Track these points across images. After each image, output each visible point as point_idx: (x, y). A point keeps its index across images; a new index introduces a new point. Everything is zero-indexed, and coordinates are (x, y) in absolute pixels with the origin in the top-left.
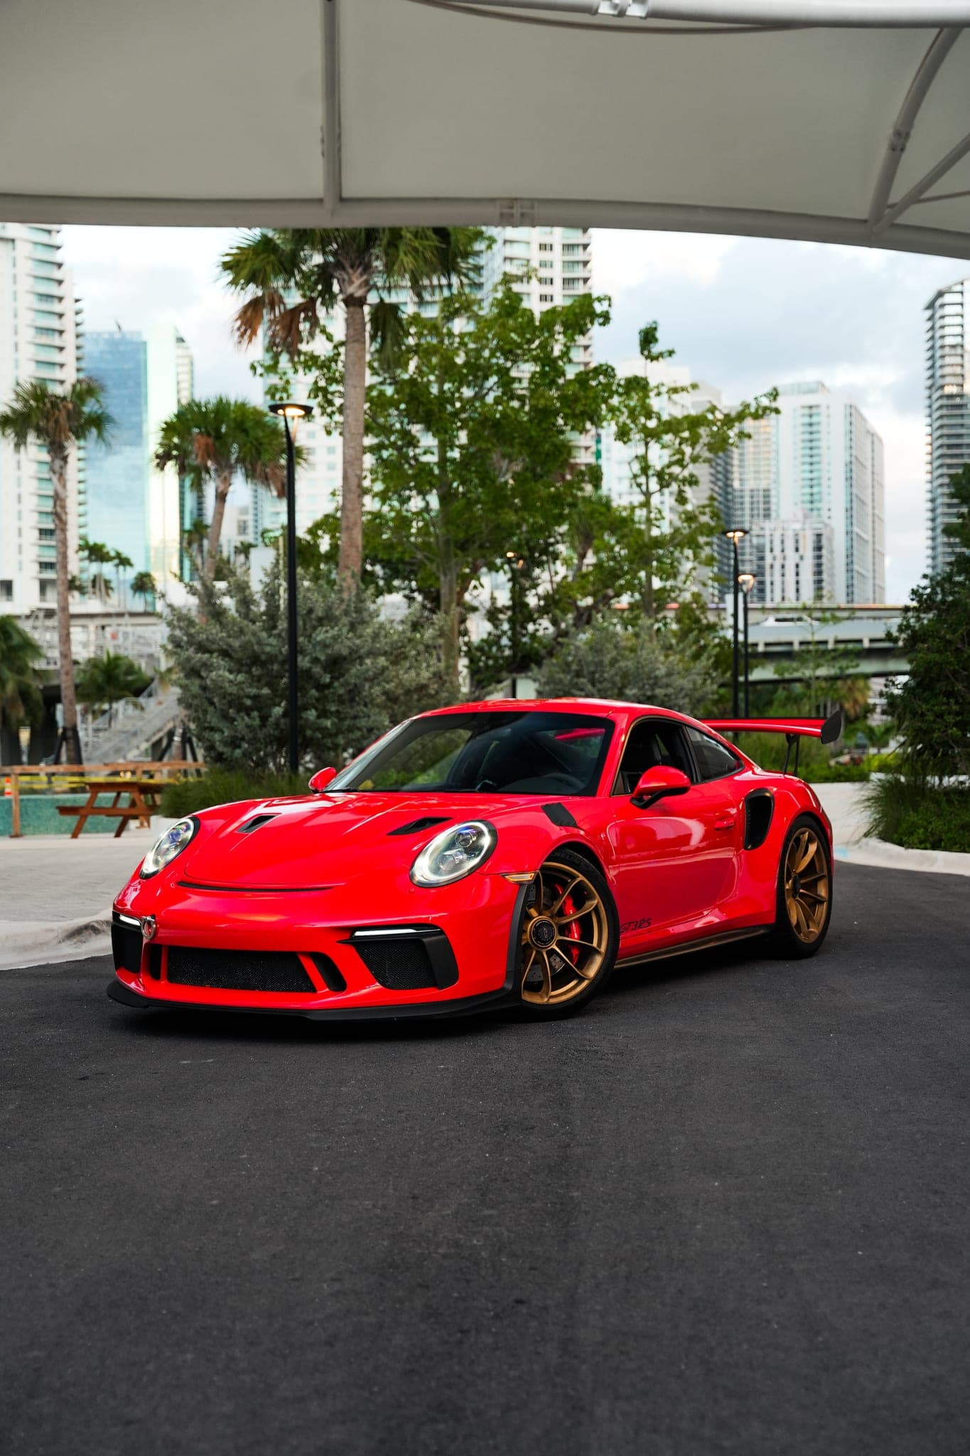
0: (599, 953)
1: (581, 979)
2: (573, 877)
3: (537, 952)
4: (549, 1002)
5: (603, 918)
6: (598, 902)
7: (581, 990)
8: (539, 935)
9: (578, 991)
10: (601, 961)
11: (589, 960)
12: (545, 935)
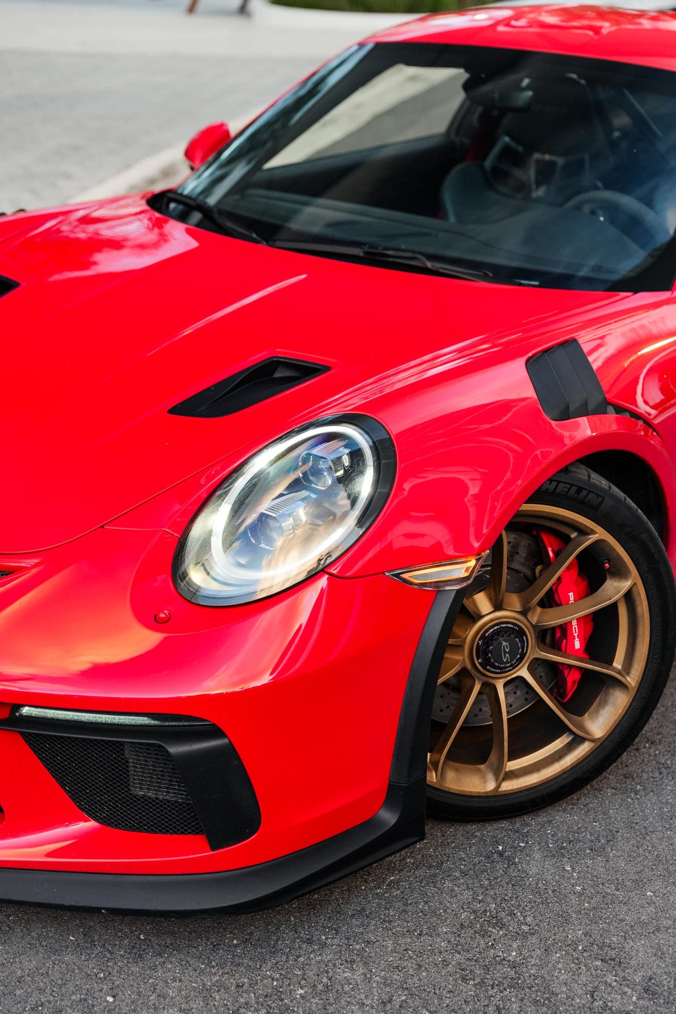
0: (623, 686)
1: (578, 740)
2: (584, 532)
3: (485, 685)
4: (500, 790)
5: (643, 615)
6: (635, 584)
7: (573, 764)
8: (490, 656)
9: (568, 765)
10: (628, 702)
11: (600, 695)
12: (507, 655)
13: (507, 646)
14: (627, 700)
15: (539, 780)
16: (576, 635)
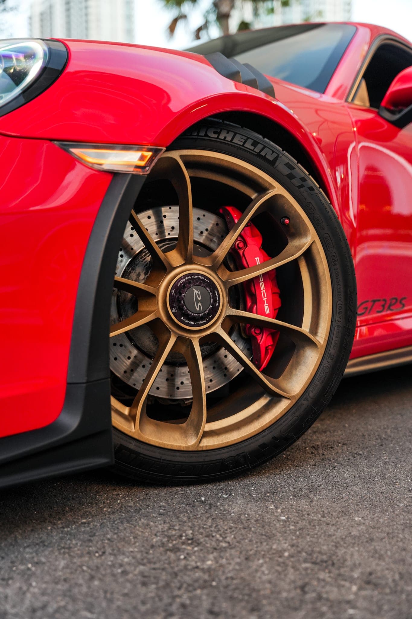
0: (312, 343)
1: (276, 398)
2: (261, 189)
3: (180, 339)
4: (201, 445)
5: (324, 274)
6: (314, 241)
7: (271, 421)
8: (183, 303)
9: (267, 422)
10: (318, 360)
11: (292, 359)
12: (199, 304)
13: (199, 295)
14: (317, 358)
15: (239, 437)
16: (265, 299)
